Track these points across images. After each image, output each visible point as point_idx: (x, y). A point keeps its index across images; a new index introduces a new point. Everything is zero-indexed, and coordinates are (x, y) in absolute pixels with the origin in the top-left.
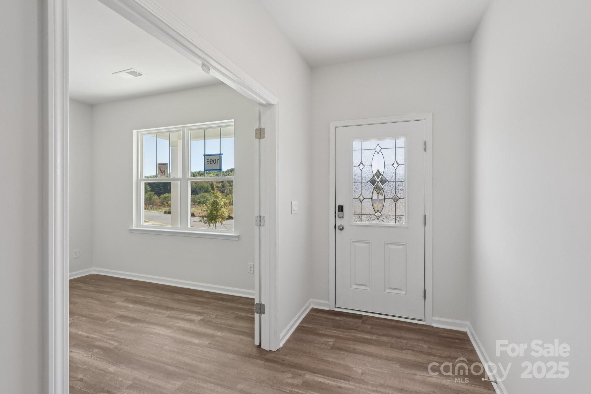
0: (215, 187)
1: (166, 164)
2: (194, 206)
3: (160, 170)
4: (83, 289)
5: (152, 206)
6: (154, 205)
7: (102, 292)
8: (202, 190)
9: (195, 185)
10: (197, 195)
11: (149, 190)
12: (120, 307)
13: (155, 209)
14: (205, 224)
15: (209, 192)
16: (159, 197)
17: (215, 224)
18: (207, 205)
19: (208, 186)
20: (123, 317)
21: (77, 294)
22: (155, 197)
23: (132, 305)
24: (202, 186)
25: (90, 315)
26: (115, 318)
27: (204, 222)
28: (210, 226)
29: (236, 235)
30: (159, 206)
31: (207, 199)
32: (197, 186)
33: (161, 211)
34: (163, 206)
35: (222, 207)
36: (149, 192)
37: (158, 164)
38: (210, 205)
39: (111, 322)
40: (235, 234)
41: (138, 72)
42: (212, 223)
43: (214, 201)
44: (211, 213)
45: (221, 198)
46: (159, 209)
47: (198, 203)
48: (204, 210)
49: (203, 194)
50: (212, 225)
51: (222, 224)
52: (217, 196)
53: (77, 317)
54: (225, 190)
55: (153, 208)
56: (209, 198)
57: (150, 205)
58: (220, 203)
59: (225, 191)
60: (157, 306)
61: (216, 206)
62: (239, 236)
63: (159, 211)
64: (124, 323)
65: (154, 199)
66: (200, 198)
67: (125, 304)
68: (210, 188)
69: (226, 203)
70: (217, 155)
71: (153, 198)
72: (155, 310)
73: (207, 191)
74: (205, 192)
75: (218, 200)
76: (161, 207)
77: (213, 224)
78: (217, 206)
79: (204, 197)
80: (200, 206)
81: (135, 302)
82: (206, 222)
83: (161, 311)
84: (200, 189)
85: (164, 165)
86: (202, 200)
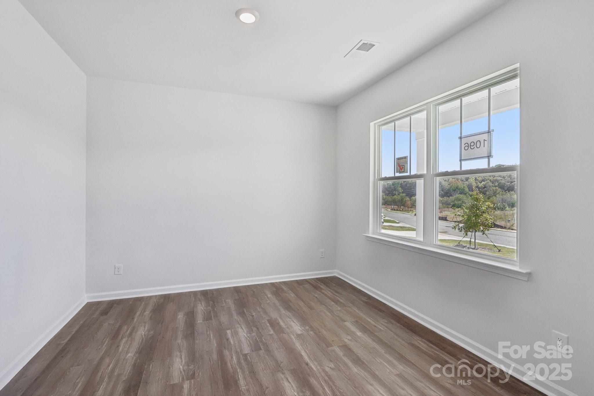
0: (474, 187)
1: (405, 158)
2: (447, 209)
3: (399, 166)
4: (323, 293)
5: (403, 207)
6: (406, 207)
7: (337, 302)
8: (457, 192)
9: (449, 186)
10: (451, 197)
11: (401, 192)
12: (348, 332)
13: (406, 210)
14: (460, 231)
15: (465, 194)
16: (410, 199)
17: (473, 233)
18: (463, 208)
19: (464, 187)
20: (346, 348)
21: (316, 297)
22: (406, 199)
23: (361, 333)
24: (456, 187)
25: (318, 330)
26: (339, 347)
27: (459, 229)
28: (467, 234)
29: (524, 271)
30: (410, 207)
31: (462, 202)
32: (451, 187)
33: (411, 212)
34: (414, 208)
35: (484, 212)
36: (401, 194)
37: (396, 158)
38: (467, 209)
39: (334, 351)
40: (520, 268)
41: (369, 42)
42: (470, 231)
43: (473, 205)
44: (469, 219)
45: (483, 201)
46: (410, 211)
47: (452, 206)
48: (459, 215)
49: (457, 195)
50: (469, 234)
51: (484, 233)
52: (476, 198)
53: (307, 328)
54: (486, 191)
55: (404, 210)
56: (466, 201)
57: (402, 207)
58: (482, 207)
59: (487, 193)
60: (389, 347)
61: (476, 210)
62: (529, 274)
63: (410, 212)
64: (346, 359)
65: (406, 200)
66: (454, 200)
67: (353, 329)
68: (467, 190)
69: (491, 208)
70: (484, 133)
71: (404, 200)
72: (384, 354)
73: (462, 192)
74: (461, 193)
75: (478, 204)
76: (412, 209)
77: (471, 233)
78: (478, 211)
79: (460, 200)
80: (454, 210)
81: (364, 329)
82: (462, 230)
83: (391, 359)
84: (454, 190)
85: (404, 160)
86: (456, 202)
